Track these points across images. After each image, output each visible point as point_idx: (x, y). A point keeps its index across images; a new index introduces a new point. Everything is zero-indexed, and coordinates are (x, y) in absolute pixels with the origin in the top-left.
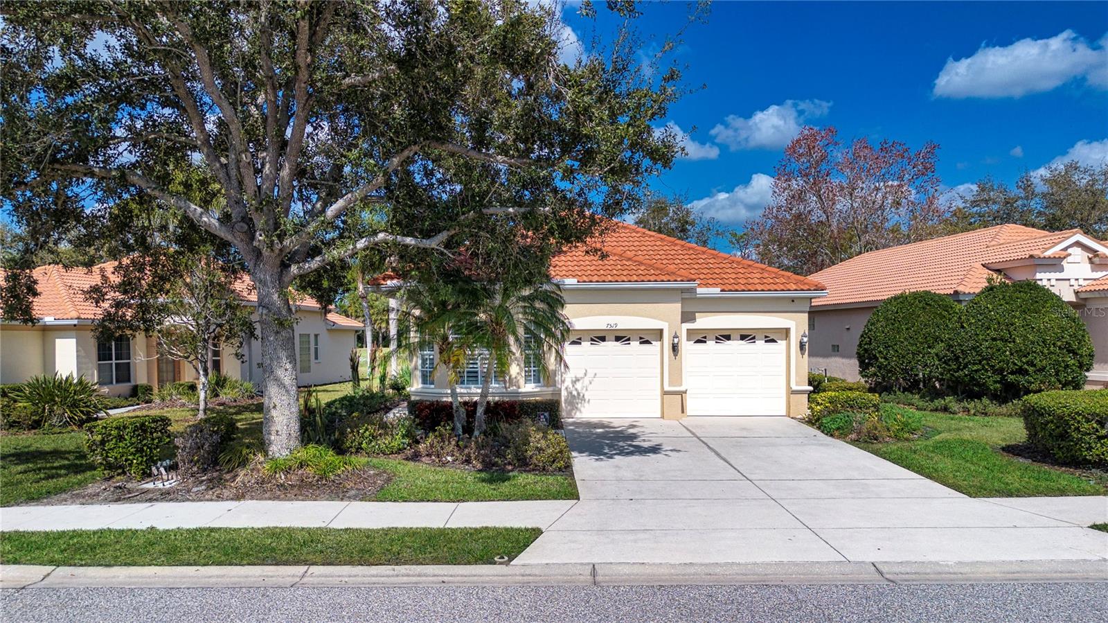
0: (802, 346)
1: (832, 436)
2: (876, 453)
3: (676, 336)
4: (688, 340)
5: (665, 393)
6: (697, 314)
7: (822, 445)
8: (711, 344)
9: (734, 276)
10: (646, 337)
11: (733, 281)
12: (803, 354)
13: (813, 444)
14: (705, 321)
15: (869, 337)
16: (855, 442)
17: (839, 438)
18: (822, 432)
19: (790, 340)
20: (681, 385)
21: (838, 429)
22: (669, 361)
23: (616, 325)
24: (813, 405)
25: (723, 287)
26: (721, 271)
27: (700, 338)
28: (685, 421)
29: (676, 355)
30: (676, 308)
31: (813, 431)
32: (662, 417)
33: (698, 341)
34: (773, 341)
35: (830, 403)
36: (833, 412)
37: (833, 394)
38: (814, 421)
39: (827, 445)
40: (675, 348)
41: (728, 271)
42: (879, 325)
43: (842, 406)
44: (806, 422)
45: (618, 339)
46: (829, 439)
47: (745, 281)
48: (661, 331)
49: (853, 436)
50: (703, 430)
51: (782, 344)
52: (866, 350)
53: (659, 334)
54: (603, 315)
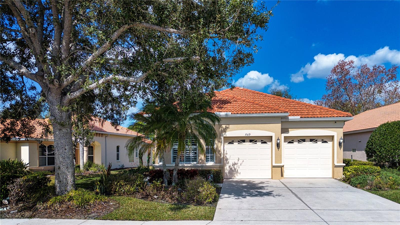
0: (340, 144)
1: (356, 187)
2: (382, 196)
3: (278, 139)
4: (285, 141)
5: (274, 167)
6: (289, 129)
7: (351, 191)
8: (296, 144)
9: (307, 111)
10: (264, 140)
11: (306, 113)
12: (340, 148)
13: (346, 191)
14: (293, 133)
15: (372, 143)
16: (369, 190)
17: (360, 188)
18: (351, 185)
19: (334, 142)
20: (281, 163)
21: (359, 183)
22: (275, 151)
23: (250, 134)
24: (346, 172)
25: (302, 116)
26: (301, 109)
27: (291, 140)
28: (283, 180)
29: (278, 149)
30: (278, 126)
31: (346, 185)
32: (272, 178)
33: (290, 142)
34: (326, 142)
35: (355, 171)
36: (356, 175)
37: (356, 166)
38: (347, 180)
39: (354, 192)
40: (278, 145)
41: (304, 109)
42: (376, 137)
43: (361, 173)
44: (343, 180)
45: (251, 141)
46: (355, 188)
47: (312, 113)
48: (272, 137)
49: (368, 187)
50: (291, 184)
51: (330, 143)
52: (370, 149)
53: (270, 138)
54: (244, 130)
